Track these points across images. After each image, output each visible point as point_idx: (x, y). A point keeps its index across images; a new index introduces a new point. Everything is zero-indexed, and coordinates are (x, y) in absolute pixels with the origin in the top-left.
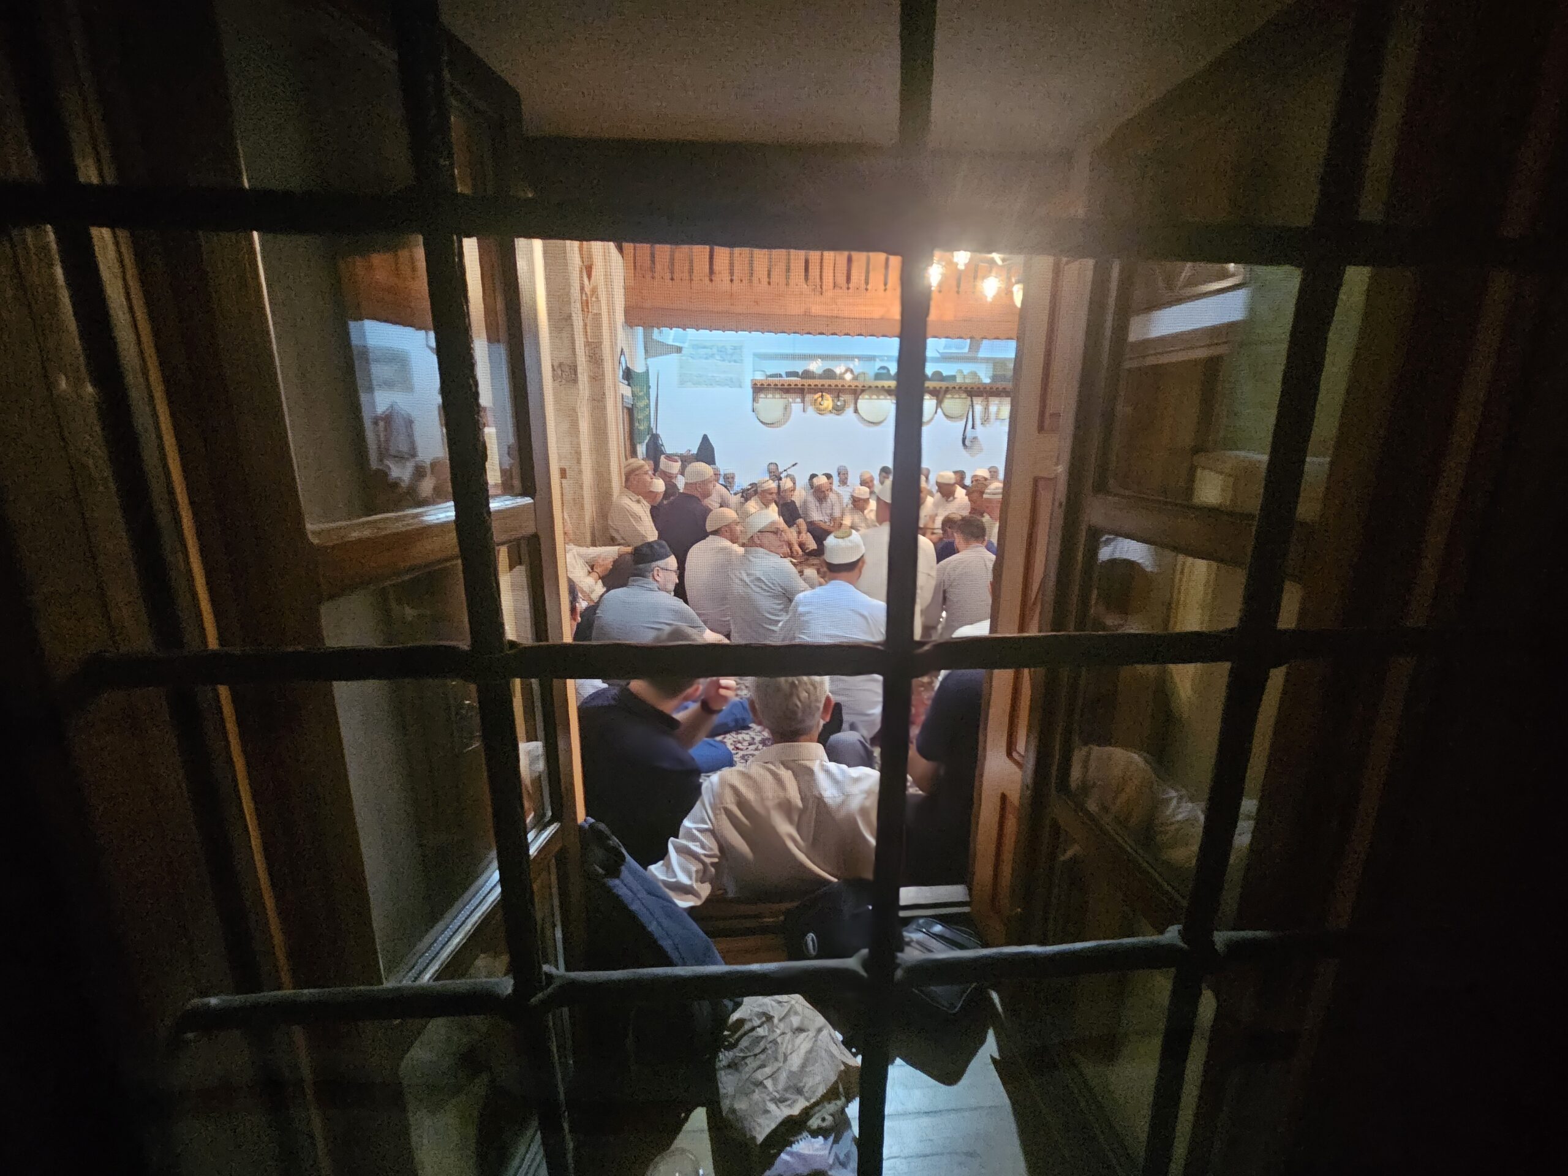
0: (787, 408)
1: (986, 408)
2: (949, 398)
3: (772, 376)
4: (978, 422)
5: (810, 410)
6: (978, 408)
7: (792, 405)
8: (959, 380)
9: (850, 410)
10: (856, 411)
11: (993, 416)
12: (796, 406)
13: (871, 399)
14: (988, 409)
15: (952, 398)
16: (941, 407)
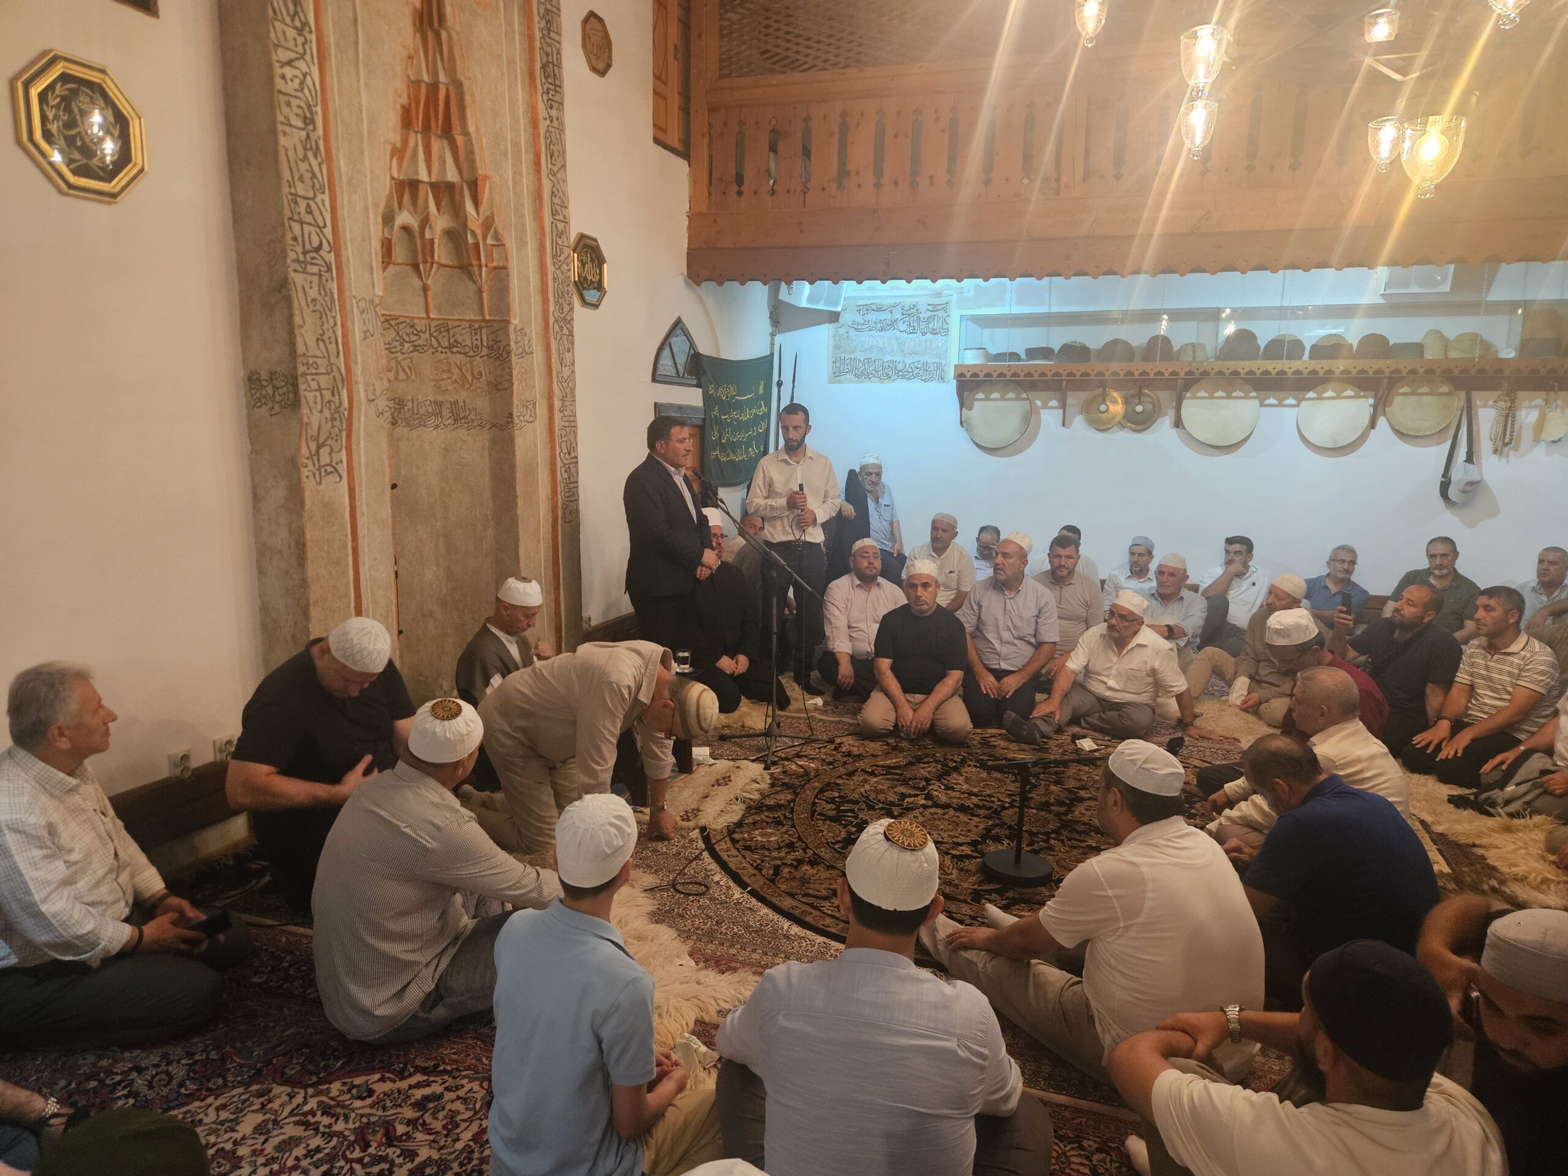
0: (1029, 420)
1: (1509, 417)
2: (1404, 394)
3: (999, 357)
4: (1485, 445)
5: (1079, 422)
6: (1487, 417)
7: (1042, 411)
8: (1432, 353)
9: (1165, 423)
10: (1178, 423)
11: (1527, 435)
12: (1050, 417)
13: (1211, 397)
14: (1514, 417)
15: (1413, 393)
16: (1385, 414)
